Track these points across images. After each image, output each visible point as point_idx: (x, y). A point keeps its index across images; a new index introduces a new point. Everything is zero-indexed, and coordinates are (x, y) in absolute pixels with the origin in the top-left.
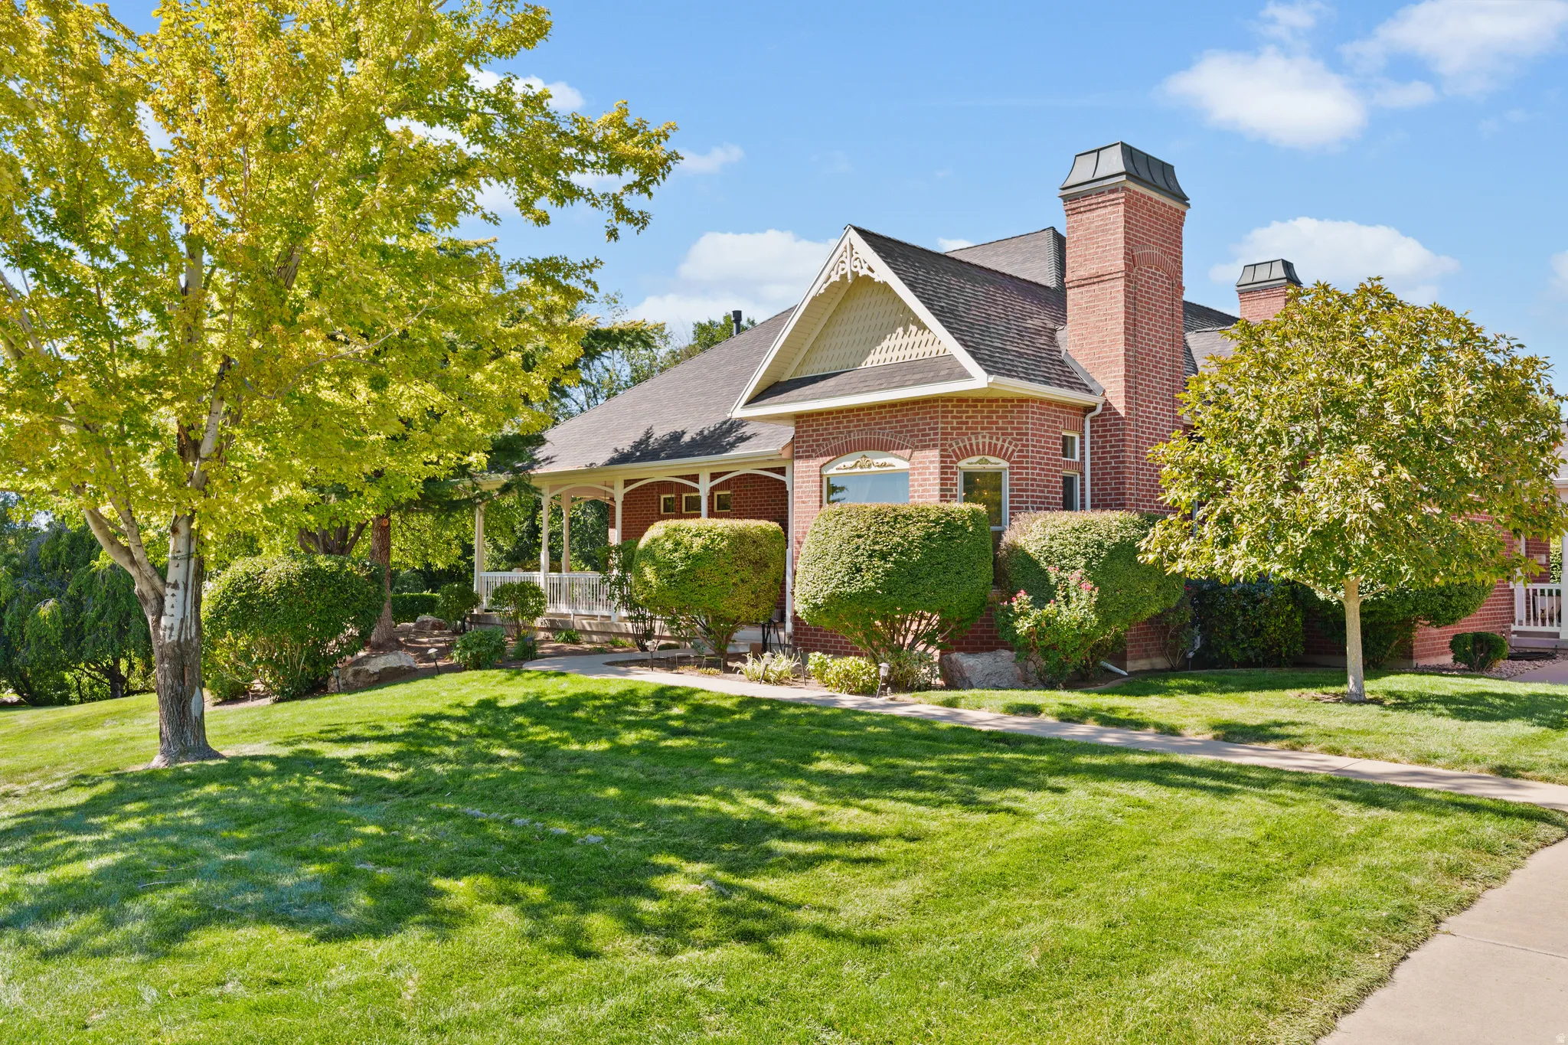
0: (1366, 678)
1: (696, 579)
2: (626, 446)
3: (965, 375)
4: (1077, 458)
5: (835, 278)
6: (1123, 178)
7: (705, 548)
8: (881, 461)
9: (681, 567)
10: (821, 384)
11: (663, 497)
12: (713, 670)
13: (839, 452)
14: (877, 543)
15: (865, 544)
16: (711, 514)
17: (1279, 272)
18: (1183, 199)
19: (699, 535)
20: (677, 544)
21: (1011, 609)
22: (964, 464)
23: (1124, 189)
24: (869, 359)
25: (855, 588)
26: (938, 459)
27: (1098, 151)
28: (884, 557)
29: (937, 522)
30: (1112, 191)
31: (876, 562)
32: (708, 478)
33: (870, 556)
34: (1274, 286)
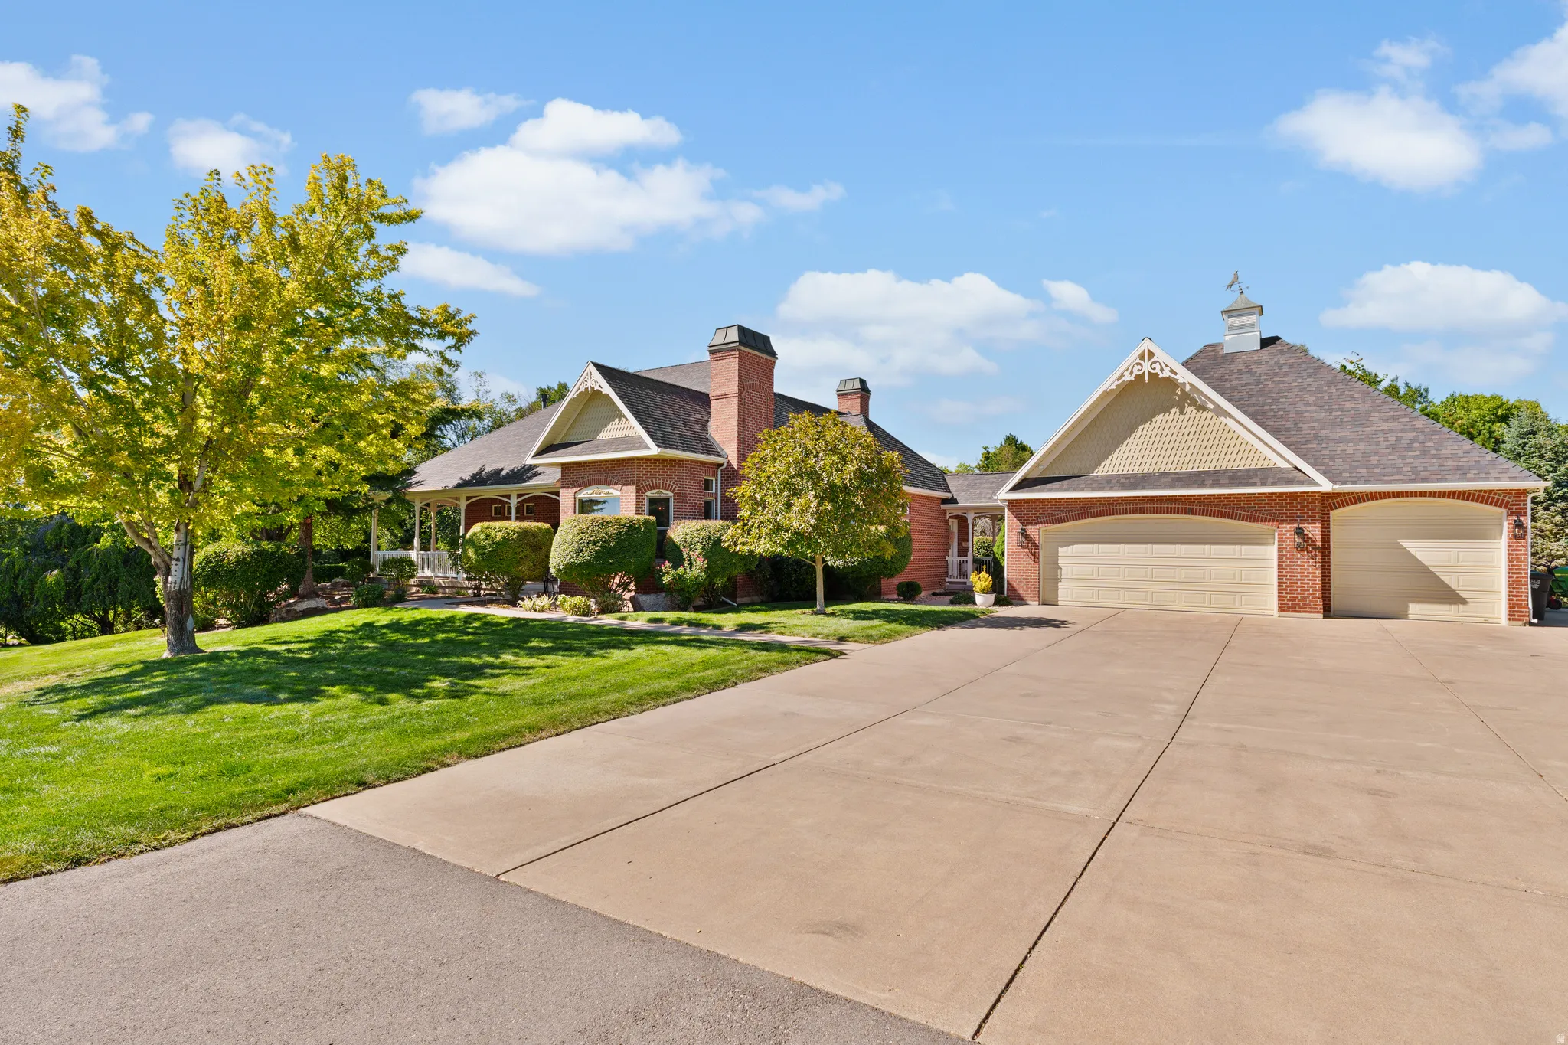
0: (826, 607)
1: (498, 555)
2: (467, 476)
3: (647, 447)
4: (714, 491)
5: (582, 390)
6: (737, 344)
7: (504, 538)
8: (606, 491)
9: (489, 549)
10: (574, 447)
11: (493, 506)
12: (505, 606)
13: (585, 485)
14: (591, 536)
15: (586, 537)
16: (517, 519)
17: (857, 385)
18: (773, 354)
19: (500, 531)
20: (488, 536)
21: (661, 571)
22: (649, 494)
23: (738, 350)
24: (601, 435)
25: (580, 560)
26: (635, 491)
27: (727, 328)
28: (595, 543)
29: (624, 526)
30: (732, 351)
31: (591, 546)
32: (516, 496)
33: (588, 543)
34: (855, 393)
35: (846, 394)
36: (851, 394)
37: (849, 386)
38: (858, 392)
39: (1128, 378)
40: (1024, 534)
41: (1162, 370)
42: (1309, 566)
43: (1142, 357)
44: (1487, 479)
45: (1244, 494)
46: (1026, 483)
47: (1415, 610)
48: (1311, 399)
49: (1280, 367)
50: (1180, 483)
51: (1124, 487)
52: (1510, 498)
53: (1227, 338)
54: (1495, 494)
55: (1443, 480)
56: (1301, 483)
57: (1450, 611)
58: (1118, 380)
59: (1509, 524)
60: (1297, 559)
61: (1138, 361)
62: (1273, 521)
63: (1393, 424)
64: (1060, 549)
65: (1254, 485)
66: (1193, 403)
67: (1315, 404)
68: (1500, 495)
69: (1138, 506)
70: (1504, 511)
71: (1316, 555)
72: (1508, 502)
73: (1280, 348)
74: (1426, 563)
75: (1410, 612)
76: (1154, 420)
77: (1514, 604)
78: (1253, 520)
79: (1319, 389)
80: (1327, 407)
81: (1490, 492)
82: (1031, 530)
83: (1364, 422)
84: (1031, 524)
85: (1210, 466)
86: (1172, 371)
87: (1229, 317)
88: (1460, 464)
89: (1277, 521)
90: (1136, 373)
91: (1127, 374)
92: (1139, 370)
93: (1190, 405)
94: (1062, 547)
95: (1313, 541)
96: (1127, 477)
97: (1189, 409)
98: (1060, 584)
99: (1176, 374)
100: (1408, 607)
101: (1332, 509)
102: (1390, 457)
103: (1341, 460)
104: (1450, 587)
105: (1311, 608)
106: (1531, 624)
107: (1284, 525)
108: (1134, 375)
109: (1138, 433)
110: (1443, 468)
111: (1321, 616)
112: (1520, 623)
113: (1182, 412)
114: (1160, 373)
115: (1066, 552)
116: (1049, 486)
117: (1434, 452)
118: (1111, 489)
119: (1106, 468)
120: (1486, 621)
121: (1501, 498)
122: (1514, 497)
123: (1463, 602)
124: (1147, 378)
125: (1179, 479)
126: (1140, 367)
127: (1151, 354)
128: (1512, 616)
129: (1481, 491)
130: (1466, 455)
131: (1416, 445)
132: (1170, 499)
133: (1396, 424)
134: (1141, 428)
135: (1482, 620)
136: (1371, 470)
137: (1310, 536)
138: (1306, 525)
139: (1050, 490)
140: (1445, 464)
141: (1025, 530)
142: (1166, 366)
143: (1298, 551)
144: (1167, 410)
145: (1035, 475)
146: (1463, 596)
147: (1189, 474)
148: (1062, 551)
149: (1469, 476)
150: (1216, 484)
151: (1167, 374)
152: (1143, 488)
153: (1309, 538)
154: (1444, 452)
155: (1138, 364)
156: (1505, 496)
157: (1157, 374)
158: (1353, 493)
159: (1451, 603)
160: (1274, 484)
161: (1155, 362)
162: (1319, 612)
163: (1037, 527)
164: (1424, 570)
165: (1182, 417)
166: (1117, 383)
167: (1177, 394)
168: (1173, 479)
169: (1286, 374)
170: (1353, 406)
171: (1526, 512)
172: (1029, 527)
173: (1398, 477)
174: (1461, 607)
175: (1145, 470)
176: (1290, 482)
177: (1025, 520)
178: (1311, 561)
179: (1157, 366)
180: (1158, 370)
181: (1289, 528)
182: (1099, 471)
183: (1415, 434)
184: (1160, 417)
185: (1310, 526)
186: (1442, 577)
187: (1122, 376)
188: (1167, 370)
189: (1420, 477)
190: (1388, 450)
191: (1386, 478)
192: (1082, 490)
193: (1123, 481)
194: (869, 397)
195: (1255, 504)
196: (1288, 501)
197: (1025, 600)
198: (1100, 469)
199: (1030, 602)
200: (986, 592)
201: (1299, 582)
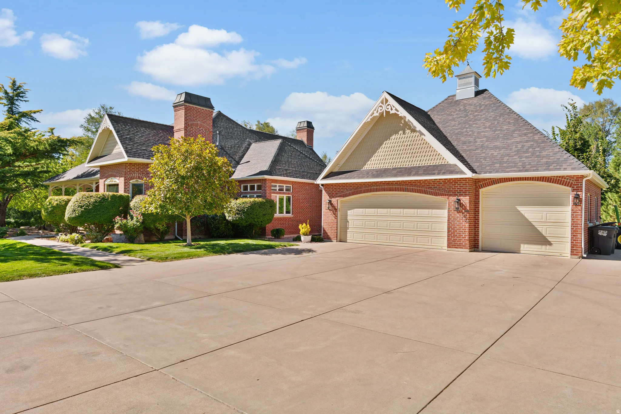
0: (192, 242)
3: (124, 157)
5: (103, 128)
6: (183, 102)
8: (114, 180)
10: (104, 158)
13: (107, 178)
17: (306, 125)
18: (212, 107)
21: (115, 222)
22: (131, 181)
23: (184, 105)
24: (114, 151)
25: (73, 216)
26: (123, 180)
27: (181, 94)
29: (99, 198)
30: (182, 106)
31: (79, 208)
34: (304, 129)
35: (300, 130)
37: (302, 125)
38: (306, 128)
39: (376, 114)
40: (330, 202)
41: (392, 109)
42: (463, 221)
43: (382, 103)
44: (559, 169)
45: (432, 180)
46: (331, 174)
47: (524, 248)
48: (488, 124)
49: (480, 107)
50: (400, 173)
51: (374, 176)
52: (573, 181)
53: (458, 91)
54: (565, 178)
55: (537, 170)
56: (457, 173)
57: (541, 249)
58: (371, 116)
59: (572, 196)
60: (457, 217)
61: (381, 104)
62: (446, 195)
63: (524, 138)
64: (348, 211)
65: (434, 174)
66: (410, 128)
67: (489, 127)
68: (567, 179)
69: (382, 187)
70: (570, 189)
71: (466, 215)
72: (572, 183)
73: (484, 96)
74: (530, 220)
75: (521, 249)
76: (391, 138)
77: (574, 245)
78: (436, 194)
79: (495, 119)
80: (494, 129)
81: (563, 177)
82: (334, 200)
83: (509, 137)
84: (333, 197)
85: (416, 164)
86: (396, 110)
87: (459, 79)
88: (549, 160)
89: (448, 195)
90: (379, 111)
91: (375, 112)
92: (381, 110)
93: (408, 129)
94: (349, 210)
95: (465, 207)
96: (377, 171)
97: (408, 131)
98: (348, 230)
99: (398, 111)
100: (520, 246)
101: (480, 188)
102: (514, 157)
103: (489, 159)
104: (542, 235)
105: (463, 246)
106: (583, 258)
107: (451, 197)
108: (378, 113)
109: (383, 146)
110: (539, 163)
111: (468, 250)
112: (577, 257)
113: (404, 133)
114: (390, 111)
115: (351, 213)
116: (340, 176)
117: (538, 154)
118: (367, 177)
119: (369, 166)
120: (561, 256)
121: (568, 181)
122: (576, 180)
123: (550, 244)
124: (384, 114)
125: (400, 172)
126: (381, 108)
127: (387, 101)
128: (573, 253)
129: (557, 177)
130: (554, 155)
131: (530, 150)
132: (397, 183)
133: (525, 137)
134: (385, 143)
135: (558, 254)
136: (502, 165)
137: (464, 204)
138: (462, 197)
139: (340, 179)
140: (541, 161)
142: (394, 107)
143: (458, 213)
144: (397, 132)
145: (336, 170)
146: (550, 240)
148: (349, 212)
149: (551, 167)
150: (417, 174)
151: (394, 111)
152: (382, 177)
153: (463, 205)
154: (543, 153)
155: (381, 106)
156: (570, 180)
157: (389, 112)
158: (491, 179)
159: (542, 244)
160: (444, 174)
161: (388, 105)
162: (467, 248)
163: (336, 199)
164: (529, 225)
165: (404, 136)
166: (371, 117)
167: (402, 123)
168: (398, 172)
169: (481, 111)
170: (507, 128)
171: (582, 189)
172: (333, 199)
173: (513, 169)
174: (548, 247)
175: (387, 166)
176: (451, 172)
177: (331, 196)
178: (464, 218)
179: (389, 107)
180: (389, 110)
181: (453, 199)
183: (532, 143)
184: (393, 137)
185: (464, 198)
186: (538, 229)
187: (373, 113)
188: (394, 109)
189: (525, 169)
190: (515, 153)
191: (507, 170)
192: (354, 178)
193: (374, 173)
194: (313, 131)
195: (437, 185)
196: (453, 184)
197: (331, 239)
198: (366, 166)
199: (333, 240)
200: (305, 234)
201: (458, 231)
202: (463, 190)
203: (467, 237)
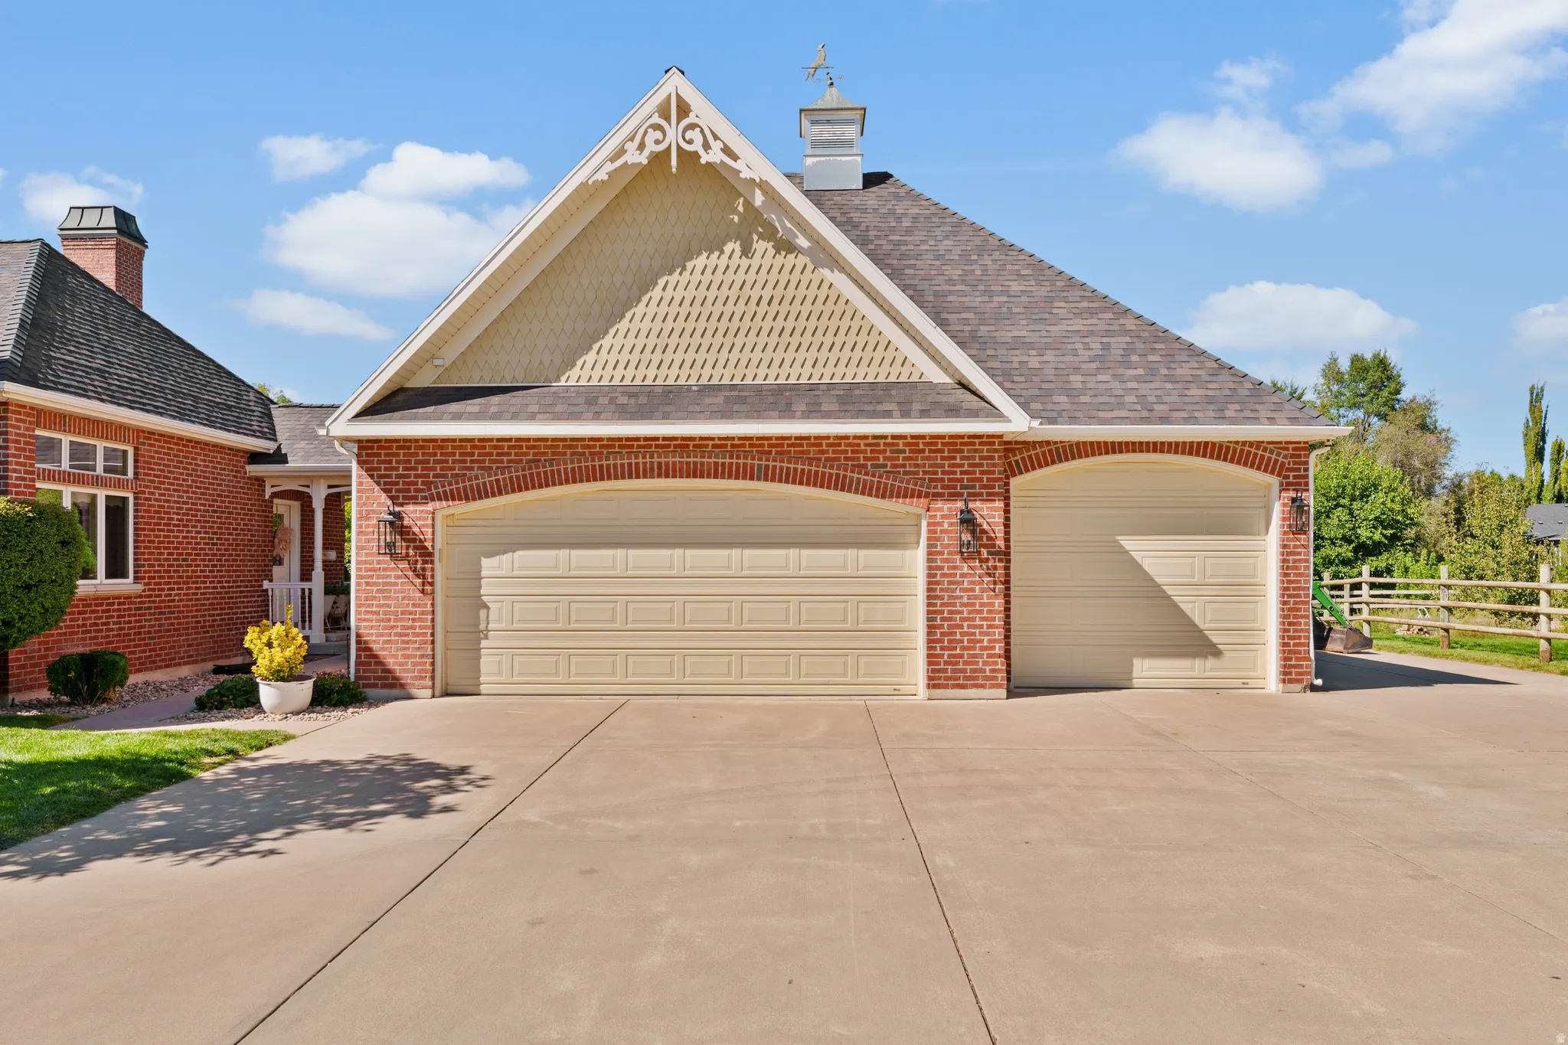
34: (103, 237)
35: (82, 238)
36: (92, 238)
37: (91, 219)
38: (111, 237)
39: (635, 157)
40: (397, 524)
41: (706, 146)
42: (983, 590)
43: (664, 111)
44: (1256, 420)
45: (865, 437)
46: (400, 397)
47: (1144, 669)
48: (956, 273)
49: (899, 219)
50: (744, 408)
52: (1285, 457)
53: (810, 161)
54: (1265, 450)
55: (1191, 420)
56: (974, 414)
57: (1192, 669)
58: (612, 160)
59: (1284, 505)
60: (963, 575)
61: (656, 119)
62: (919, 496)
63: (1089, 322)
64: (485, 562)
65: (887, 415)
66: (770, 234)
67: (964, 282)
68: (1272, 452)
69: (656, 460)
70: (1274, 481)
71: (995, 568)
72: (1283, 464)
73: (892, 190)
74: (1159, 580)
75: (1136, 672)
76: (689, 265)
77: (1290, 652)
78: (883, 493)
79: (965, 256)
80: (981, 288)
81: (1258, 444)
82: (415, 515)
83: (1046, 316)
84: (414, 500)
85: (799, 374)
86: (727, 150)
87: (814, 123)
88: (1210, 393)
89: (927, 495)
90: (651, 147)
91: (632, 147)
92: (657, 142)
93: (762, 237)
94: (490, 555)
95: (990, 538)
96: (632, 392)
97: (760, 246)
98: (484, 643)
99: (735, 158)
100: (1132, 664)
101: (1014, 475)
102: (1100, 378)
103: (1022, 379)
104: (1195, 625)
105: (987, 678)
106: (1314, 688)
107: (940, 504)
108: (646, 152)
109: (656, 293)
110: (1186, 399)
111: (1003, 692)
112: (1298, 687)
113: (746, 251)
114: (701, 152)
115: (500, 567)
116: (454, 407)
117: (1164, 371)
118: (597, 417)
119: (584, 373)
120: (1245, 686)
121: (1274, 457)
122: (1292, 456)
123: (1214, 651)
124: (674, 162)
125: (742, 401)
126: (659, 135)
127: (684, 110)
128: (1287, 675)
129: (1244, 443)
130: (1214, 378)
131: (1134, 358)
132: (723, 444)
133: (1095, 321)
134: (661, 282)
135: (1238, 683)
136: (1076, 400)
137: (985, 526)
138: (978, 504)
139: (457, 417)
140: (1188, 392)
141: (398, 516)
142: (716, 137)
143: (964, 560)
144: (715, 246)
145: (424, 380)
146: (1215, 640)
147: (758, 389)
148: (488, 565)
149: (1228, 413)
150: (814, 412)
151: (715, 156)
152: (666, 417)
153: (984, 531)
154: (1180, 372)
155: (657, 127)
156: (1279, 455)
157: (696, 155)
158: (1048, 443)
159: (1194, 655)
160: (925, 414)
161: (692, 126)
162: (999, 686)
163: (430, 507)
164: (1156, 594)
165: (745, 262)
166: (610, 167)
167: (735, 211)
168: (727, 400)
169: (908, 231)
170: (1023, 288)
171: (1307, 484)
172: (410, 508)
173: (1116, 413)
174: (1211, 662)
175: (671, 377)
176: (953, 412)
177: (400, 492)
178: (986, 579)
179: (695, 135)
180: (697, 146)
181: (948, 510)
182: (573, 377)
183: (1128, 339)
184: (700, 261)
185: (985, 505)
186: (1183, 606)
187: (621, 151)
188: (716, 146)
189: (1156, 414)
190: (1094, 365)
191: (1102, 414)
192: (532, 417)
193: (622, 400)
194: (141, 254)
195: (885, 459)
196: (946, 454)
197: (402, 686)
198: (575, 373)
199: (414, 692)
200: (283, 675)
201: (965, 624)
202: (981, 480)
203: (997, 645)
